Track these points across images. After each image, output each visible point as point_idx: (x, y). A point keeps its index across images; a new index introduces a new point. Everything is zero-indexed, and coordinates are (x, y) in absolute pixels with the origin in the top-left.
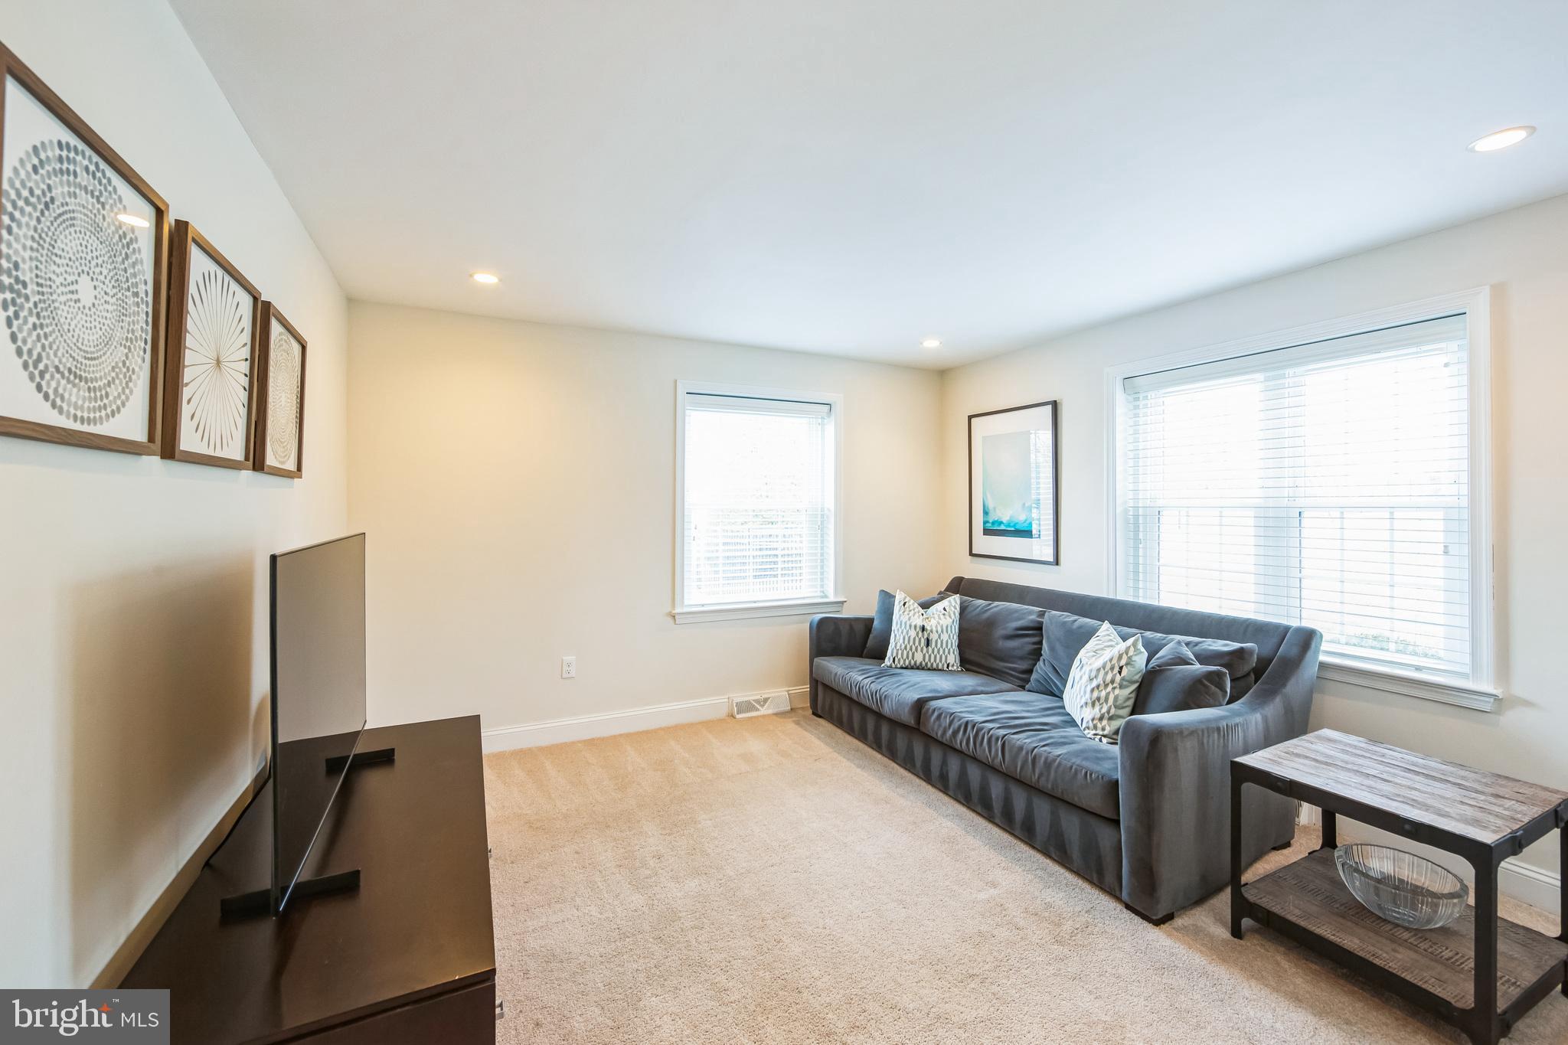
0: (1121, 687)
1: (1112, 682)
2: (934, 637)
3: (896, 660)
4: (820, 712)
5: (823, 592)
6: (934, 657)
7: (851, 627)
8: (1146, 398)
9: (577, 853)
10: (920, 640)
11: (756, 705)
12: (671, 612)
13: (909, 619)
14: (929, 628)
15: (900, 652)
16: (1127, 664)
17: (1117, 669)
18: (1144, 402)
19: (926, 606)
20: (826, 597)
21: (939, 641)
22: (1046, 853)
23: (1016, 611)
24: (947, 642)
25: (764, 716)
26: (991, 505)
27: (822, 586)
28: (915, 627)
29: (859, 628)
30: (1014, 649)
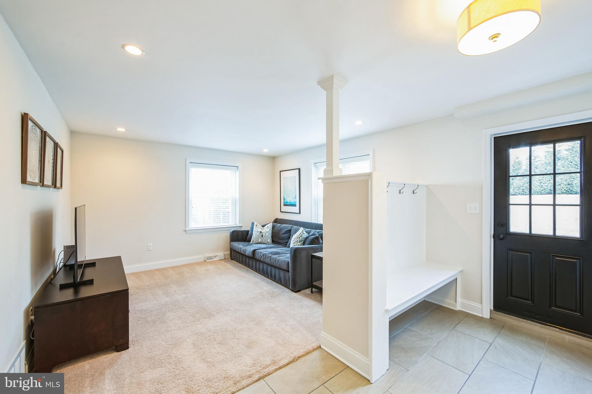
0: (299, 242)
1: (298, 241)
2: (264, 234)
3: (254, 241)
4: (232, 259)
5: (236, 223)
6: (264, 240)
7: (242, 232)
8: (320, 169)
9: (151, 292)
10: (260, 235)
11: (213, 258)
12: (185, 230)
13: (257, 230)
14: (262, 232)
15: (255, 239)
16: (301, 236)
17: (298, 238)
18: (320, 170)
19: (263, 226)
20: (237, 225)
21: (265, 236)
22: (278, 283)
23: (286, 227)
24: (268, 236)
25: (215, 261)
26: (285, 197)
27: (236, 222)
28: (259, 232)
29: (245, 234)
30: (285, 237)
